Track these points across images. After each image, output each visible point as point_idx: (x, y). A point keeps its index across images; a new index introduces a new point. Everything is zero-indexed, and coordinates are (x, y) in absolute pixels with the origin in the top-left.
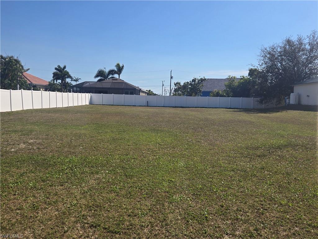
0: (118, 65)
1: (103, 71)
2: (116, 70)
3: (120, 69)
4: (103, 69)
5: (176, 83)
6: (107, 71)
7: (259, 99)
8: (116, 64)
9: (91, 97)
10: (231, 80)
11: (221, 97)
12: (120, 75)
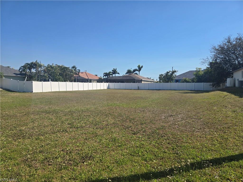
0: (139, 66)
1: (130, 70)
2: (138, 69)
3: (140, 68)
4: (130, 69)
6: (132, 70)
8: (138, 66)
9: (109, 85)
11: (187, 83)
12: (140, 72)
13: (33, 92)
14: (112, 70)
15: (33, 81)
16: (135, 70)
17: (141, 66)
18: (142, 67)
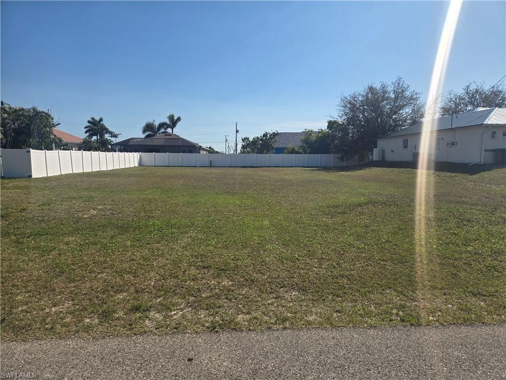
0: (171, 117)
1: (152, 124)
2: (168, 122)
3: (173, 122)
4: (151, 121)
5: (244, 138)
6: (157, 124)
7: (339, 155)
8: (168, 115)
9: (140, 157)
10: (308, 133)
11: (297, 155)
12: (174, 129)
13: (33, 177)
14: (89, 122)
15: (31, 149)
16: (162, 125)
17: (176, 118)
18: (179, 119)
